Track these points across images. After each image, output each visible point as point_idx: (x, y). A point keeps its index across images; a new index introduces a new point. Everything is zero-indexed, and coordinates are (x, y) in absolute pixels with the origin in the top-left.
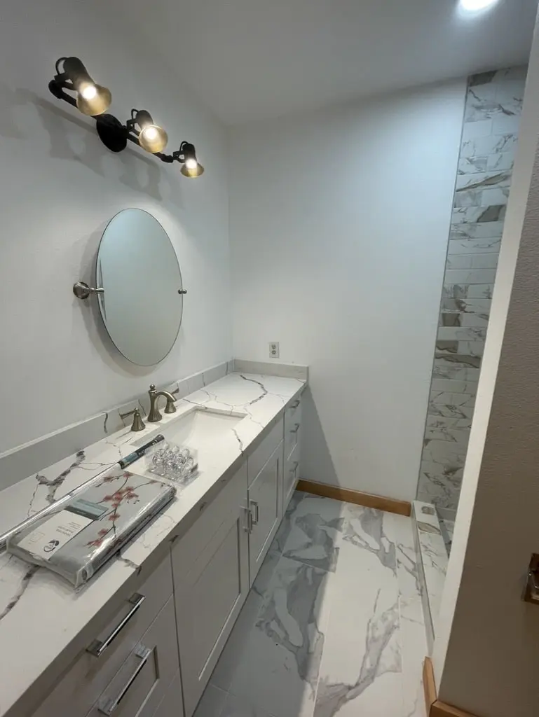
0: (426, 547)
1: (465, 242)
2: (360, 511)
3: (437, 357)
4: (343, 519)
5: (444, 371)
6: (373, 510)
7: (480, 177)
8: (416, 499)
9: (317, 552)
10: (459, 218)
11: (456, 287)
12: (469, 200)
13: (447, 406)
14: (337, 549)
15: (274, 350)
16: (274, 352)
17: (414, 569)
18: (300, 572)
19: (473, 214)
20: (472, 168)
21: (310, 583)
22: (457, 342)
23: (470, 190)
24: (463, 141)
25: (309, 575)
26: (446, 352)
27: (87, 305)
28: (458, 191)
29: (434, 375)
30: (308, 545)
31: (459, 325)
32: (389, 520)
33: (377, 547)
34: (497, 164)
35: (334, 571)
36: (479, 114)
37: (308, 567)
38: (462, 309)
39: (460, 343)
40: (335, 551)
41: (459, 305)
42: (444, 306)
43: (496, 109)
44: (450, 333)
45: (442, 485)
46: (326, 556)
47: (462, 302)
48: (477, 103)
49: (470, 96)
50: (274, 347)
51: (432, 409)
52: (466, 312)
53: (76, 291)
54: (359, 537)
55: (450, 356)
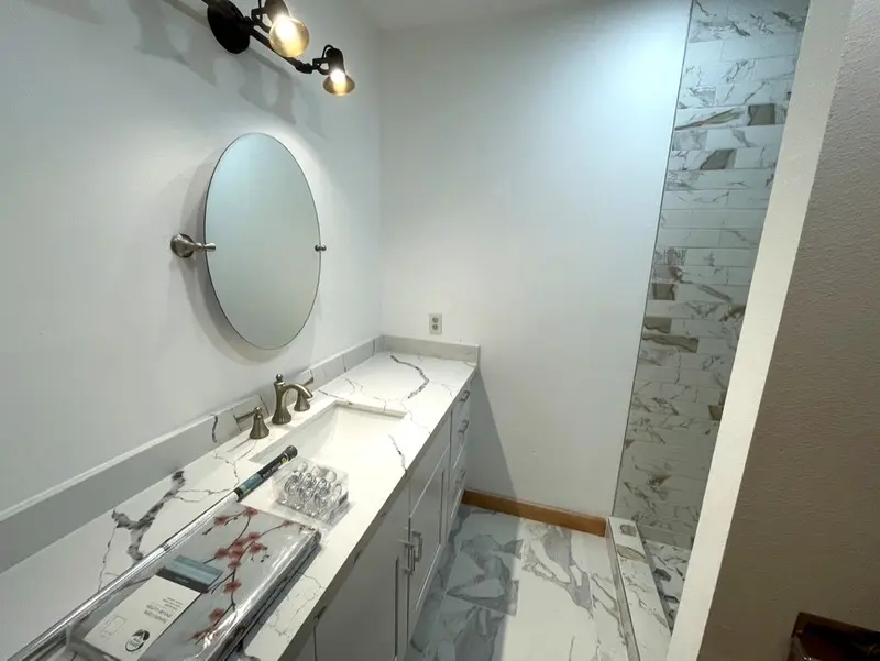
0: (629, 579)
1: (683, 193)
2: (542, 529)
3: (644, 338)
4: (522, 541)
5: (654, 356)
6: (558, 528)
7: (706, 113)
8: (613, 514)
9: (491, 588)
10: (677, 164)
11: (671, 251)
12: (691, 141)
13: (655, 399)
14: (517, 582)
15: (435, 324)
16: (435, 327)
17: (615, 609)
18: (471, 616)
19: (695, 159)
20: (697, 101)
21: (485, 632)
22: (670, 320)
23: (694, 129)
24: (687, 65)
25: (483, 621)
26: (655, 332)
27: (191, 266)
28: (677, 129)
29: (640, 360)
30: (480, 578)
31: (673, 299)
32: (580, 542)
33: (567, 579)
34: (728, 97)
35: (514, 613)
36: (705, 33)
37: (480, 609)
38: (679, 279)
39: (673, 321)
40: (514, 586)
41: (674, 273)
42: (654, 275)
43: (727, 28)
44: (661, 309)
45: (645, 497)
46: (502, 593)
47: (679, 270)
48: (703, 17)
49: (697, 9)
50: (435, 320)
51: (635, 404)
52: (682, 282)
53: (175, 246)
54: (543, 565)
55: (661, 338)
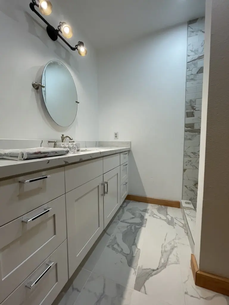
0: (188, 215)
1: (192, 82)
2: (157, 206)
3: (186, 131)
4: (149, 209)
5: (189, 137)
6: (163, 206)
7: (197, 56)
8: (182, 199)
9: (137, 220)
10: (190, 73)
11: (191, 101)
12: (193, 66)
13: (192, 153)
14: (146, 219)
15: (116, 136)
16: (116, 137)
17: (184, 226)
18: (129, 227)
19: (195, 71)
20: (193, 53)
21: (133, 231)
22: (193, 124)
23: (193, 62)
24: (189, 44)
25: (133, 228)
26: (189, 129)
27: (37, 92)
28: (188, 63)
29: (185, 139)
30: (133, 218)
31: (194, 116)
32: (170, 210)
33: (166, 219)
34: (202, 51)
35: (145, 227)
36: (192, 34)
37: (132, 226)
38: (195, 109)
39: (195, 125)
40: (145, 220)
41: (193, 108)
42: (186, 109)
43: (199, 32)
44: (190, 120)
45: (194, 191)
46: (141, 222)
47: (195, 107)
48: (191, 30)
49: (189, 28)
50: (116, 134)
51: (185, 155)
52: (196, 110)
53: (34, 85)
54: (156, 215)
55: (191, 130)
